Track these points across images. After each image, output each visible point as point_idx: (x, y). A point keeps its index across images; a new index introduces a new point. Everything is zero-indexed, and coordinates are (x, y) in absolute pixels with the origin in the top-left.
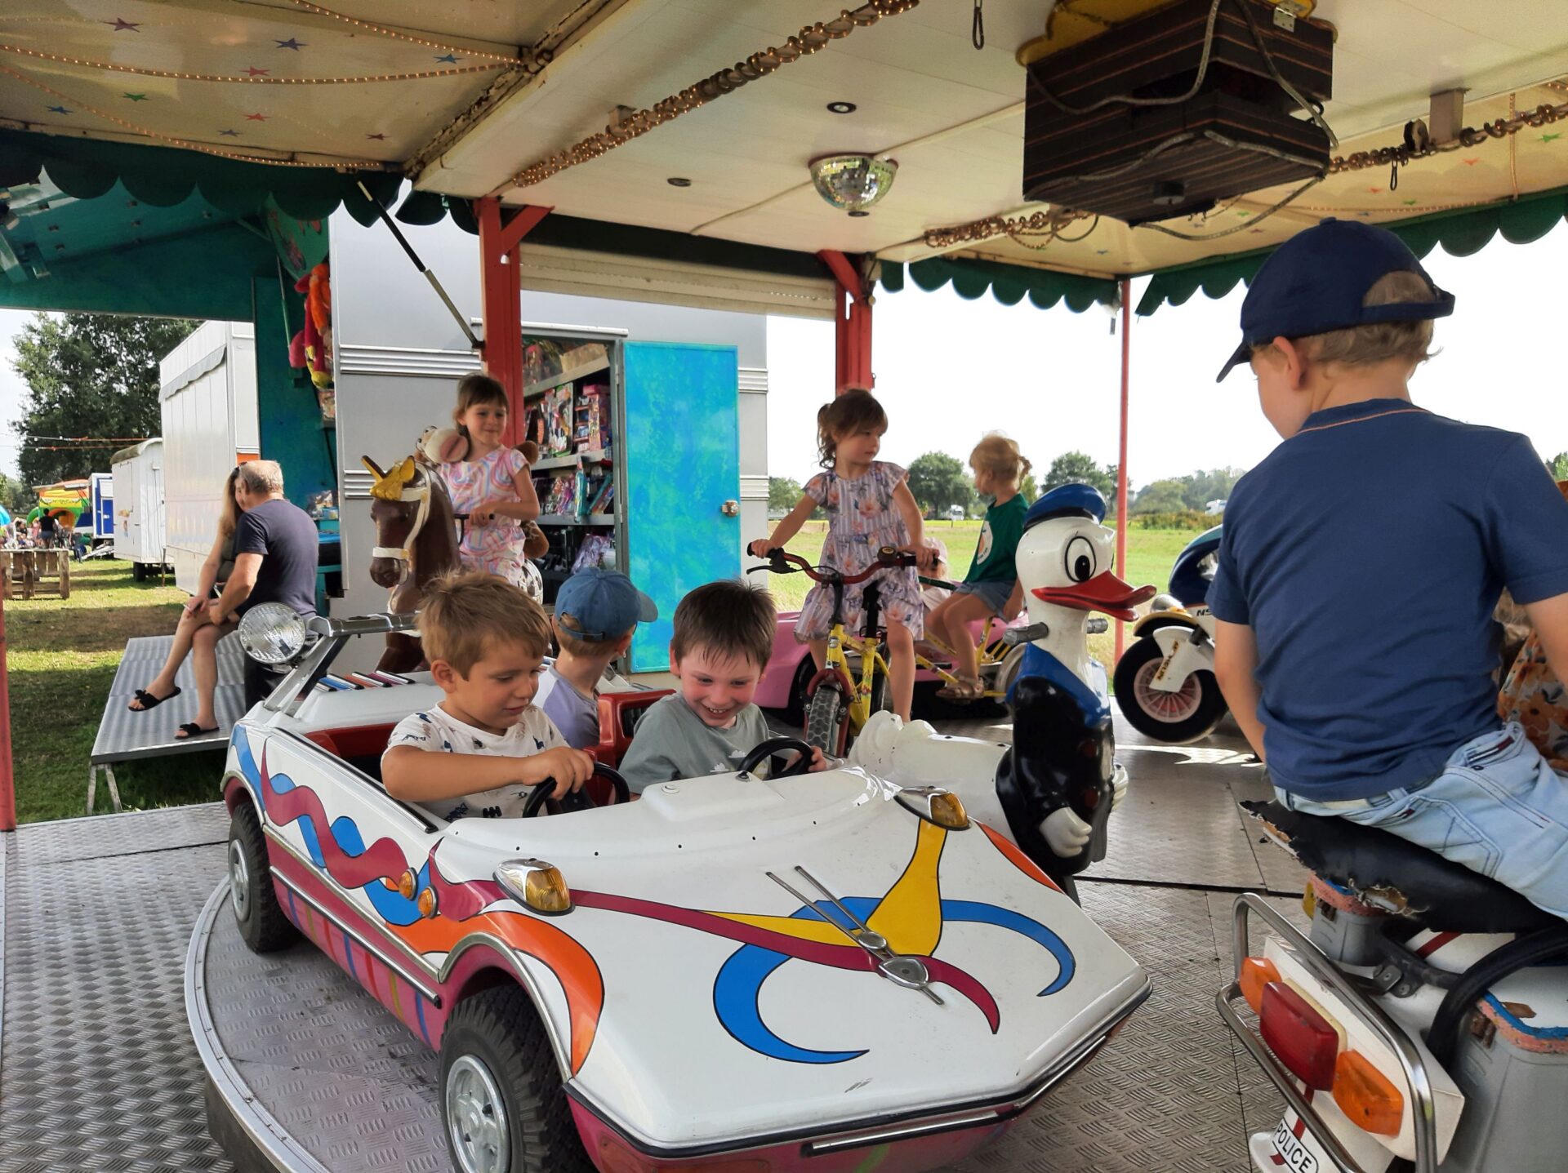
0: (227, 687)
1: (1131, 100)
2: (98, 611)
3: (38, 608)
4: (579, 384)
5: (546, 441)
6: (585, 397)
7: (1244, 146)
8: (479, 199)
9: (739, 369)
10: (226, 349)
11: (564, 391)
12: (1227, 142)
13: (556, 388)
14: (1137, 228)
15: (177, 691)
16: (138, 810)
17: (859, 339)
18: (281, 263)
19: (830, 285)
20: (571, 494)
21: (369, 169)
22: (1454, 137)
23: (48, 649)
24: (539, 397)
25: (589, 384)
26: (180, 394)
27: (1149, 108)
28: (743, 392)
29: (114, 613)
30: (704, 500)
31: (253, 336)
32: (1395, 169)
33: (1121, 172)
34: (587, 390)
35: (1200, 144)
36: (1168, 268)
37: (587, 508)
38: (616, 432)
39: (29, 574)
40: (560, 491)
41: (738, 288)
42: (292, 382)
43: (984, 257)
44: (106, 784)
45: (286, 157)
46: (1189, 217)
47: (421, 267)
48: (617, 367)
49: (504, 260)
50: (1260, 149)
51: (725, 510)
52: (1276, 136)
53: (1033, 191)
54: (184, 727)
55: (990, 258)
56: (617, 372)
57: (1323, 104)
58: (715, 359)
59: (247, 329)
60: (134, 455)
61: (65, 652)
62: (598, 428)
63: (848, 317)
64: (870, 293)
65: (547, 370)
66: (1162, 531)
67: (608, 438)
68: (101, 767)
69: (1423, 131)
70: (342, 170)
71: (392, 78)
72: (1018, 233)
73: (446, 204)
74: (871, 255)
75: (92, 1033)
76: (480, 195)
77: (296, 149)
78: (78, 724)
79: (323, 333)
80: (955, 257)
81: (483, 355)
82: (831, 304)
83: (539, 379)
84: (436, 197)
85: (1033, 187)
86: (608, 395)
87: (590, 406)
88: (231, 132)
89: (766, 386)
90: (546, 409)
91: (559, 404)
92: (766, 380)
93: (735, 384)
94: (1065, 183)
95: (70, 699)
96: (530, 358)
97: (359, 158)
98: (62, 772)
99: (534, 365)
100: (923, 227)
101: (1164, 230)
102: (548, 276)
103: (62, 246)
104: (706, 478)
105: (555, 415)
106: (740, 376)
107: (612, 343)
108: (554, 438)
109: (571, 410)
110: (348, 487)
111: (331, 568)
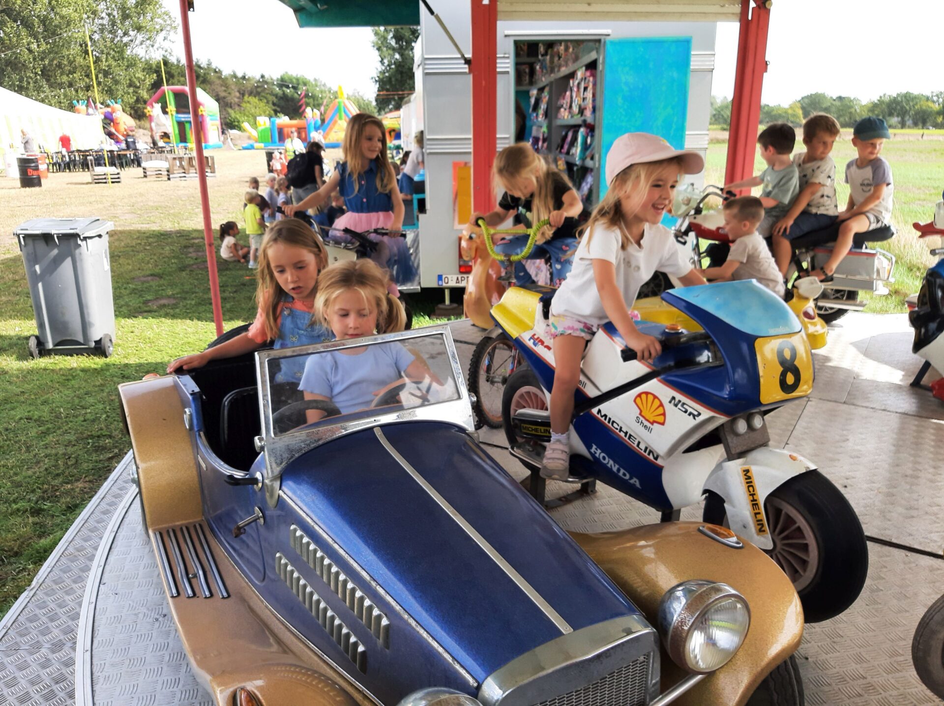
4: (586, 68)
9: (693, 53)
11: (580, 72)
13: (577, 69)
17: (757, 35)
24: (570, 76)
25: (589, 69)
28: (694, 71)
34: (589, 73)
37: (584, 154)
38: (597, 104)
47: (432, 12)
48: (601, 58)
49: (485, 2)
56: (601, 62)
58: (673, 47)
60: (410, 101)
63: (750, 18)
81: (469, 68)
82: (737, 9)
86: (596, 77)
87: (588, 84)
89: (712, 65)
92: (713, 61)
93: (688, 65)
102: (518, 9)
105: (575, 89)
106: (692, 59)
107: (599, 41)
108: (574, 105)
109: (582, 86)
110: (428, 147)
111: (420, 196)
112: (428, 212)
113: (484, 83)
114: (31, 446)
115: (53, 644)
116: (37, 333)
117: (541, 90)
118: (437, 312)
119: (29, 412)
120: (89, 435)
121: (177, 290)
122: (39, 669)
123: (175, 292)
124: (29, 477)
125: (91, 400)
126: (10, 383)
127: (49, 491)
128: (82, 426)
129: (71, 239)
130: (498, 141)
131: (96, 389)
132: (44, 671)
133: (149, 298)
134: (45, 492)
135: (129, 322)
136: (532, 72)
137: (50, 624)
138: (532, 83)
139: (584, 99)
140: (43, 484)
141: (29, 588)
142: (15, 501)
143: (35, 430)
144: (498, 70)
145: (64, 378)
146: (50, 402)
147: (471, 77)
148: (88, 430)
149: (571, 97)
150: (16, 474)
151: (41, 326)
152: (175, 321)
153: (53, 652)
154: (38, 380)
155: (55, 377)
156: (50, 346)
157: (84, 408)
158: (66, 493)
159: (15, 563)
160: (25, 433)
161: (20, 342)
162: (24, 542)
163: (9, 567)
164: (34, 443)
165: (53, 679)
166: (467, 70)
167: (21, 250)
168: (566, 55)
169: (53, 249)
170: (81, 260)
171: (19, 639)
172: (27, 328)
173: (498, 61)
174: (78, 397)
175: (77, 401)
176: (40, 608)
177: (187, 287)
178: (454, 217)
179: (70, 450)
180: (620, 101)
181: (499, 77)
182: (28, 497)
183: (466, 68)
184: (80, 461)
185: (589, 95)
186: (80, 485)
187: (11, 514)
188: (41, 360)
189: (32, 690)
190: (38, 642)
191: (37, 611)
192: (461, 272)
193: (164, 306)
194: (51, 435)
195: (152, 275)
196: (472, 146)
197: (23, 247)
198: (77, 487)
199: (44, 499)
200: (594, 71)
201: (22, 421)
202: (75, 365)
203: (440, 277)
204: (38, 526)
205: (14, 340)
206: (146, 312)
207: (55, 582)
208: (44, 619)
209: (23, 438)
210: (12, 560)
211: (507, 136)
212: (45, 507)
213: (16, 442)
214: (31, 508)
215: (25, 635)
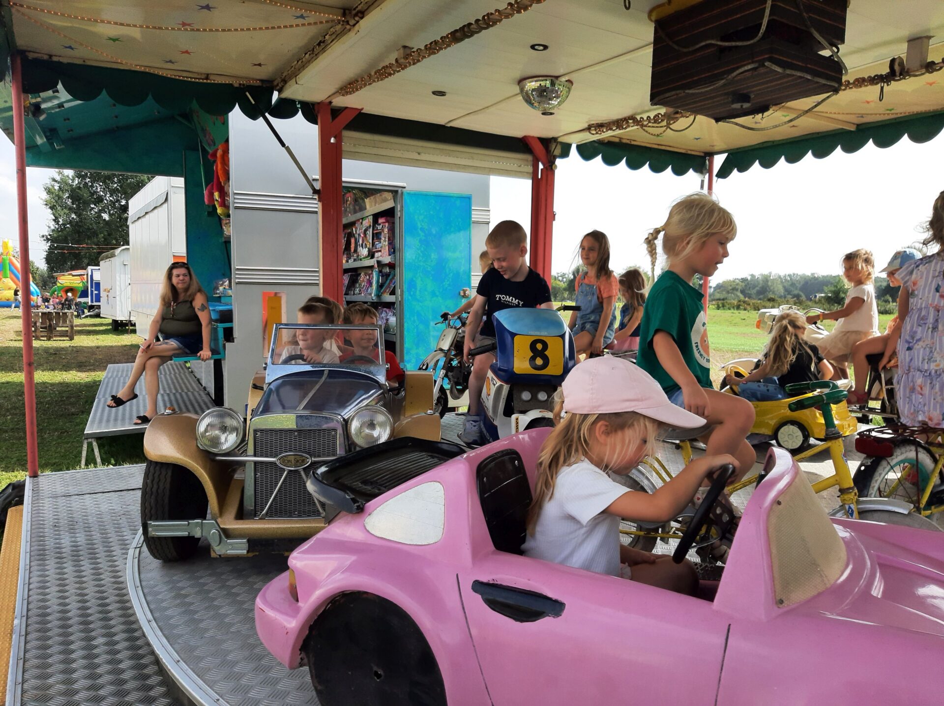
0: (165, 395)
1: (719, 43)
2: (91, 348)
3: (55, 345)
4: (376, 217)
5: (356, 251)
6: (380, 224)
7: (788, 72)
8: (319, 103)
9: (473, 208)
10: (167, 193)
11: (367, 220)
12: (779, 70)
13: (362, 219)
14: (719, 123)
15: (136, 396)
16: (111, 466)
17: (546, 191)
18: (201, 142)
19: (529, 157)
20: (370, 283)
21: (252, 84)
22: (922, 67)
23: (61, 370)
24: (352, 224)
25: (382, 217)
26: (140, 220)
27: (730, 48)
28: (474, 222)
29: (100, 349)
30: (450, 288)
31: (183, 186)
32: (882, 88)
33: (712, 87)
34: (381, 221)
35: (762, 70)
36: (737, 149)
37: (380, 291)
38: (397, 246)
39: (50, 325)
40: (363, 281)
41: (473, 159)
42: (206, 213)
43: (624, 141)
44: (93, 450)
45: (203, 77)
46: (753, 116)
47: (283, 144)
48: (399, 206)
49: (332, 140)
50: (799, 74)
51: (462, 294)
52: (809, 66)
53: (656, 99)
54: (139, 418)
55: (628, 142)
56: (399, 209)
57: (839, 46)
58: (458, 203)
59: (180, 182)
60: (113, 256)
61: (71, 372)
62: (387, 243)
63: (540, 177)
64: (554, 163)
65: (357, 208)
66: (729, 311)
67: (393, 250)
68: (90, 440)
69: (901, 64)
70: (236, 85)
71: (267, 28)
72: (646, 126)
73: (299, 106)
74: (554, 139)
75: (80, 598)
76: (319, 101)
77: (209, 72)
78: (77, 415)
79: (225, 184)
80: (606, 141)
81: (319, 197)
82: (530, 169)
83: (352, 213)
84: (293, 102)
85: (656, 97)
86: (394, 223)
87: (382, 230)
88: (170, 62)
89: (489, 219)
90: (356, 231)
91: (364, 229)
92: (489, 215)
93: (470, 217)
94: (677, 94)
95: (73, 400)
96: (347, 201)
97: (246, 78)
98: (67, 443)
99: (349, 205)
100: (587, 122)
101: (737, 124)
102: (359, 151)
103: (72, 130)
104: (451, 274)
105: (362, 235)
106: (473, 212)
107: (396, 192)
108: (360, 249)
109: (371, 232)
110: (237, 276)
111: (227, 325)
112: (235, 340)
113: (332, 211)
178: (264, 346)
200: (389, 218)
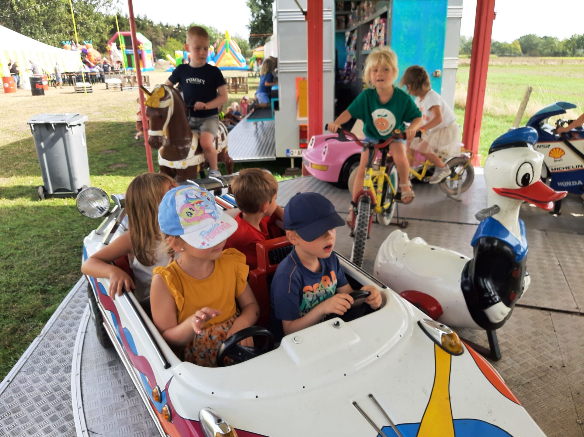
9: (448, 8)
11: (377, 20)
24: (372, 22)
28: (449, 19)
39: (236, 85)
51: (434, 74)
56: (390, 13)
58: (436, 3)
81: (306, 17)
86: (387, 23)
89: (462, 15)
92: (462, 12)
93: (445, 15)
104: (427, 60)
105: (374, 31)
106: (448, 11)
108: (373, 41)
109: (378, 29)
110: (281, 68)
111: (275, 100)
112: (280, 109)
113: (315, 27)
114: (41, 252)
115: (53, 369)
116: (43, 184)
117: (353, 32)
118: (286, 173)
119: (39, 232)
120: (75, 246)
121: (127, 159)
122: (46, 382)
123: (126, 160)
124: (39, 271)
125: (76, 225)
126: (28, 214)
127: (51, 279)
128: (71, 240)
129: (62, 127)
130: (324, 64)
131: (79, 218)
132: (48, 384)
133: (110, 163)
134: (49, 279)
135: (99, 178)
136: (347, 20)
137: (51, 357)
138: (346, 27)
139: (379, 37)
140: (48, 275)
141: (39, 336)
142: (31, 285)
143: (43, 243)
144: (324, 19)
145: (60, 211)
146: (52, 226)
147: (306, 24)
148: (74, 243)
149: (371, 36)
150: (31, 269)
151: (45, 180)
152: (126, 177)
153: (54, 373)
154: (44, 213)
155: (55, 211)
156: (51, 192)
157: (72, 230)
158: (62, 281)
159: (32, 322)
160: (37, 244)
161: (33, 190)
162: (37, 309)
163: (28, 324)
164: (42, 250)
165: (53, 388)
166: (304, 19)
167: (32, 133)
168: (368, 9)
169: (51, 133)
170: (69, 140)
171: (34, 365)
172: (37, 181)
173: (324, 13)
174: (69, 223)
175: (67, 225)
176: (46, 347)
177: (133, 157)
178: (297, 113)
179: (64, 255)
180: (402, 38)
181: (325, 24)
182: (39, 283)
183: (303, 18)
184: (70, 262)
185: (382, 34)
186: (70, 276)
187: (29, 293)
188: (46, 201)
189: (42, 394)
190: (45, 367)
191: (44, 349)
192: (301, 148)
193: (119, 168)
194: (52, 246)
195: (112, 149)
196: (307, 68)
197: (33, 132)
198: (68, 277)
199: (48, 284)
200: (385, 19)
201: (35, 238)
202: (66, 204)
203: (288, 151)
204: (45, 300)
205: (30, 189)
206: (109, 172)
207: (55, 332)
208: (48, 354)
209: (36, 248)
210: (30, 320)
211: (330, 61)
212: (49, 289)
213: (32, 250)
214: (41, 289)
215: (37, 363)
